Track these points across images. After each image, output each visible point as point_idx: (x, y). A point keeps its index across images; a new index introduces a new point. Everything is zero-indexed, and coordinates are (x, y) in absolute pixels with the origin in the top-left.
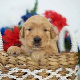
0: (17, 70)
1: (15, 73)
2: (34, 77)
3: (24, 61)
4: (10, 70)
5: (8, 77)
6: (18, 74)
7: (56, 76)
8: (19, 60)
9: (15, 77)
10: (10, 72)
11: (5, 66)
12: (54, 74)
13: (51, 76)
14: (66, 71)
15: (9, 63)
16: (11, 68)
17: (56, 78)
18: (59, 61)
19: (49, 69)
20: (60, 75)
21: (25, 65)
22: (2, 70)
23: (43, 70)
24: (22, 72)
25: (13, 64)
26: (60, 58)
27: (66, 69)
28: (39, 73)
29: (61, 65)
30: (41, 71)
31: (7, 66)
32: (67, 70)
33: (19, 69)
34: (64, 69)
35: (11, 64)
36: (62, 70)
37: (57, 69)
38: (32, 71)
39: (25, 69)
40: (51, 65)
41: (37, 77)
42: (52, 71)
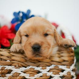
2: (20, 75)
3: (8, 57)
7: (46, 74)
8: (2, 55)
12: (44, 72)
13: (40, 74)
17: (46, 76)
23: (31, 67)
27: (59, 66)
28: (26, 70)
30: (28, 68)
32: (60, 68)
33: (2, 66)
37: (49, 66)
38: (16, 68)
42: (42, 69)
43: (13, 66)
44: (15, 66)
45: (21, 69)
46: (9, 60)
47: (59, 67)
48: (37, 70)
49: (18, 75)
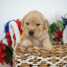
0: (33, 57)
1: (31, 60)
2: (47, 63)
3: (38, 50)
4: (28, 58)
5: (26, 63)
6: (34, 60)
7: (63, 62)
8: (34, 49)
9: (31, 63)
11: (24, 55)
12: (61, 60)
13: (59, 62)
15: (27, 52)
16: (28, 56)
17: (63, 63)
18: (64, 51)
19: (57, 57)
20: (66, 61)
21: (40, 53)
22: (22, 58)
23: (53, 57)
24: (37, 59)
25: (30, 53)
26: (66, 48)
29: (66, 53)
30: (51, 58)
31: (26, 55)
33: (35, 57)
37: (64, 56)
38: (44, 58)
39: (39, 56)
40: (59, 53)
41: (48, 62)
42: (60, 58)
43: (42, 57)
44: (44, 57)
45: (47, 59)
49: (45, 62)
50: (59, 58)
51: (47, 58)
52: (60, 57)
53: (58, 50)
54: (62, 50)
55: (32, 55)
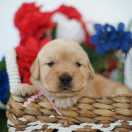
3: (51, 110)
4: (30, 126)
8: (42, 107)
10: (29, 130)
11: (20, 119)
12: (106, 131)
14: (128, 126)
16: (30, 122)
18: (113, 109)
22: (16, 125)
23: (86, 124)
24: (48, 128)
26: (116, 102)
28: (79, 129)
29: (119, 114)
30: (82, 126)
31: (23, 119)
33: (44, 124)
34: (125, 122)
35: (29, 115)
36: (120, 124)
37: (113, 122)
38: (65, 127)
40: (99, 116)
42: (103, 127)
43: (60, 124)
46: (54, 115)
47: (129, 123)
48: (96, 128)
50: (101, 125)
51: (71, 126)
52: (104, 124)
53: (97, 108)
54: (109, 107)
55: (37, 119)
